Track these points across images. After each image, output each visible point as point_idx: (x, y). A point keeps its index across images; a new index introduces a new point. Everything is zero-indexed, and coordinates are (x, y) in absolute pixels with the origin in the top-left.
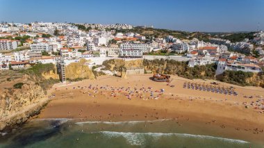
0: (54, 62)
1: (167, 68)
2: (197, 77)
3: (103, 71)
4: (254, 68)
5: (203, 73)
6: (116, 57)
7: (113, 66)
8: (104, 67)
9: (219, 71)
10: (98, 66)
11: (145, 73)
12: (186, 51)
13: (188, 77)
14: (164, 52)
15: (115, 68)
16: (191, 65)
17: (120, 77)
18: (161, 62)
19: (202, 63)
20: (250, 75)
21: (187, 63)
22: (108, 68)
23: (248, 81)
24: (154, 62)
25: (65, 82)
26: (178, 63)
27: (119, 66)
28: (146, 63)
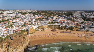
0: (25, 29)
1: (54, 27)
2: (62, 29)
3: (38, 30)
4: (74, 26)
5: (63, 28)
6: (40, 25)
7: (40, 28)
8: (38, 28)
9: (67, 27)
10: (36, 28)
11: (49, 29)
12: (58, 22)
13: (60, 29)
14: (52, 22)
15: (41, 29)
16: (60, 26)
17: (43, 31)
18: (53, 26)
19: (63, 26)
20: (74, 28)
21: (59, 25)
22: (39, 29)
23: (73, 29)
24: (51, 26)
25: (29, 34)
26: (57, 26)
27: (42, 28)
28: (49, 26)
